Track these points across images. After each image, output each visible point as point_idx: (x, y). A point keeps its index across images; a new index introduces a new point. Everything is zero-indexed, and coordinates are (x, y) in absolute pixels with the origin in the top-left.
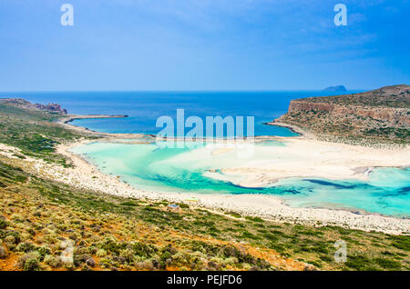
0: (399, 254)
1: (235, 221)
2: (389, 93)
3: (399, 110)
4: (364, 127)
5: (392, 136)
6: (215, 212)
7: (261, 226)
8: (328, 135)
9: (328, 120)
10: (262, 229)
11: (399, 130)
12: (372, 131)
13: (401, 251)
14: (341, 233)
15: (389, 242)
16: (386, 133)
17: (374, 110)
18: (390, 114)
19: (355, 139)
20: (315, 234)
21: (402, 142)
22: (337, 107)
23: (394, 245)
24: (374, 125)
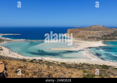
0: (104, 70)
1: (57, 64)
2: (94, 27)
3: (97, 32)
4: (88, 36)
5: (95, 39)
6: (51, 62)
7: (65, 65)
8: (79, 39)
9: (78, 34)
10: (66, 66)
11: (97, 37)
12: (90, 37)
13: (105, 70)
14: (88, 66)
15: (101, 67)
16: (94, 38)
17: (90, 32)
18: (94, 33)
19: (86, 40)
20: (81, 66)
21: (98, 40)
22: (81, 31)
23: (102, 68)
24: (90, 36)
